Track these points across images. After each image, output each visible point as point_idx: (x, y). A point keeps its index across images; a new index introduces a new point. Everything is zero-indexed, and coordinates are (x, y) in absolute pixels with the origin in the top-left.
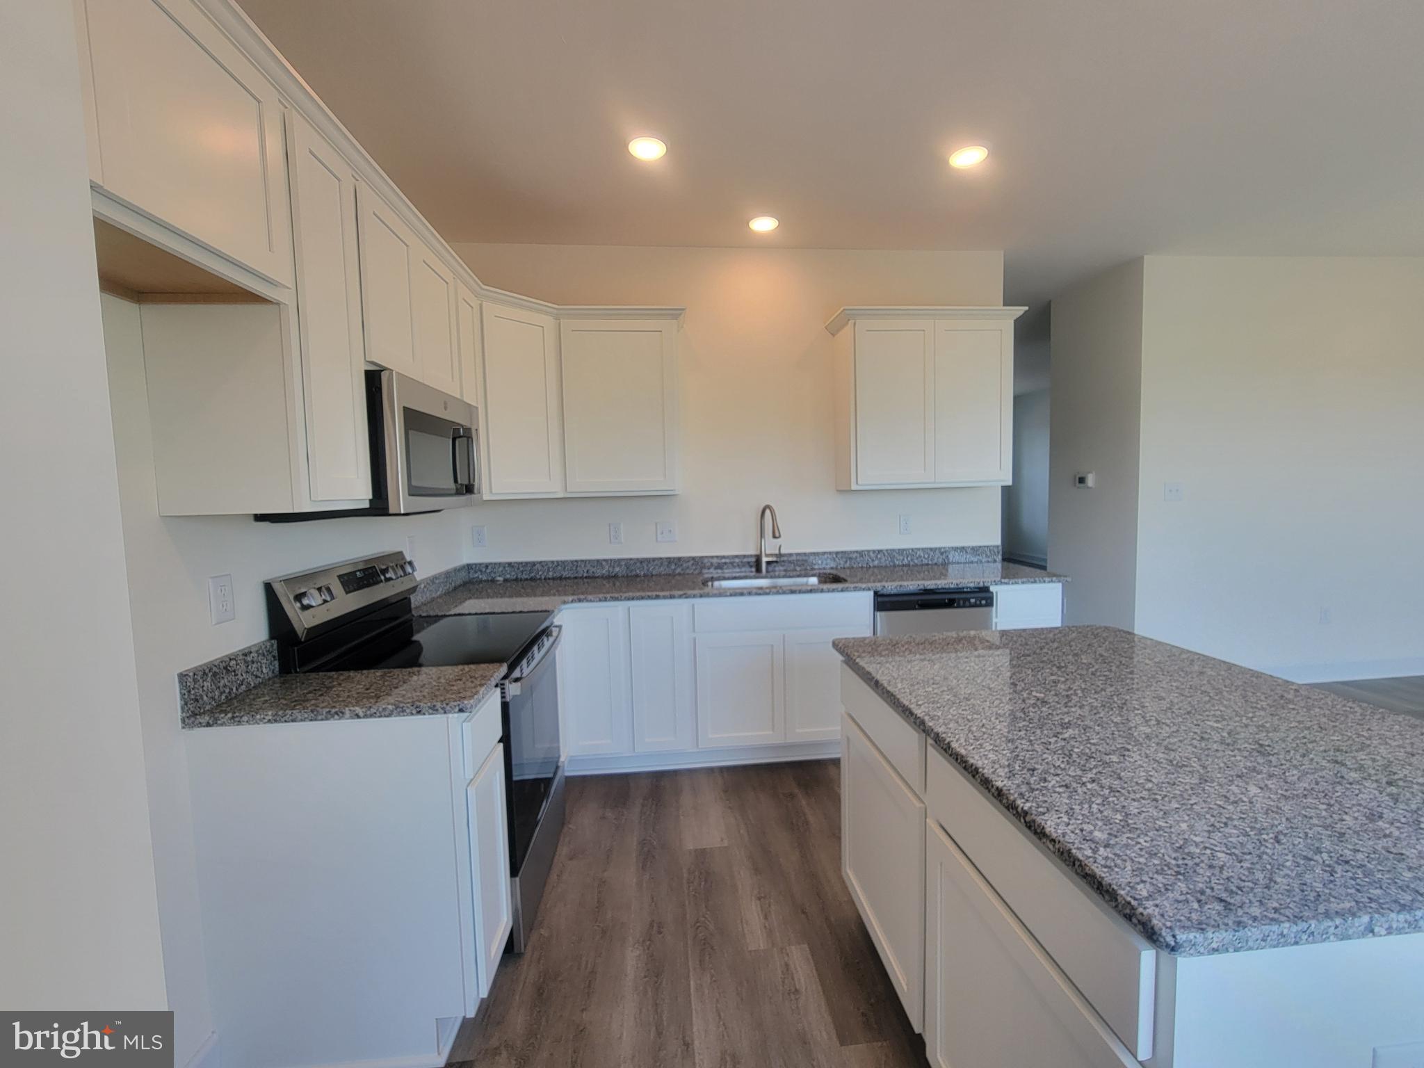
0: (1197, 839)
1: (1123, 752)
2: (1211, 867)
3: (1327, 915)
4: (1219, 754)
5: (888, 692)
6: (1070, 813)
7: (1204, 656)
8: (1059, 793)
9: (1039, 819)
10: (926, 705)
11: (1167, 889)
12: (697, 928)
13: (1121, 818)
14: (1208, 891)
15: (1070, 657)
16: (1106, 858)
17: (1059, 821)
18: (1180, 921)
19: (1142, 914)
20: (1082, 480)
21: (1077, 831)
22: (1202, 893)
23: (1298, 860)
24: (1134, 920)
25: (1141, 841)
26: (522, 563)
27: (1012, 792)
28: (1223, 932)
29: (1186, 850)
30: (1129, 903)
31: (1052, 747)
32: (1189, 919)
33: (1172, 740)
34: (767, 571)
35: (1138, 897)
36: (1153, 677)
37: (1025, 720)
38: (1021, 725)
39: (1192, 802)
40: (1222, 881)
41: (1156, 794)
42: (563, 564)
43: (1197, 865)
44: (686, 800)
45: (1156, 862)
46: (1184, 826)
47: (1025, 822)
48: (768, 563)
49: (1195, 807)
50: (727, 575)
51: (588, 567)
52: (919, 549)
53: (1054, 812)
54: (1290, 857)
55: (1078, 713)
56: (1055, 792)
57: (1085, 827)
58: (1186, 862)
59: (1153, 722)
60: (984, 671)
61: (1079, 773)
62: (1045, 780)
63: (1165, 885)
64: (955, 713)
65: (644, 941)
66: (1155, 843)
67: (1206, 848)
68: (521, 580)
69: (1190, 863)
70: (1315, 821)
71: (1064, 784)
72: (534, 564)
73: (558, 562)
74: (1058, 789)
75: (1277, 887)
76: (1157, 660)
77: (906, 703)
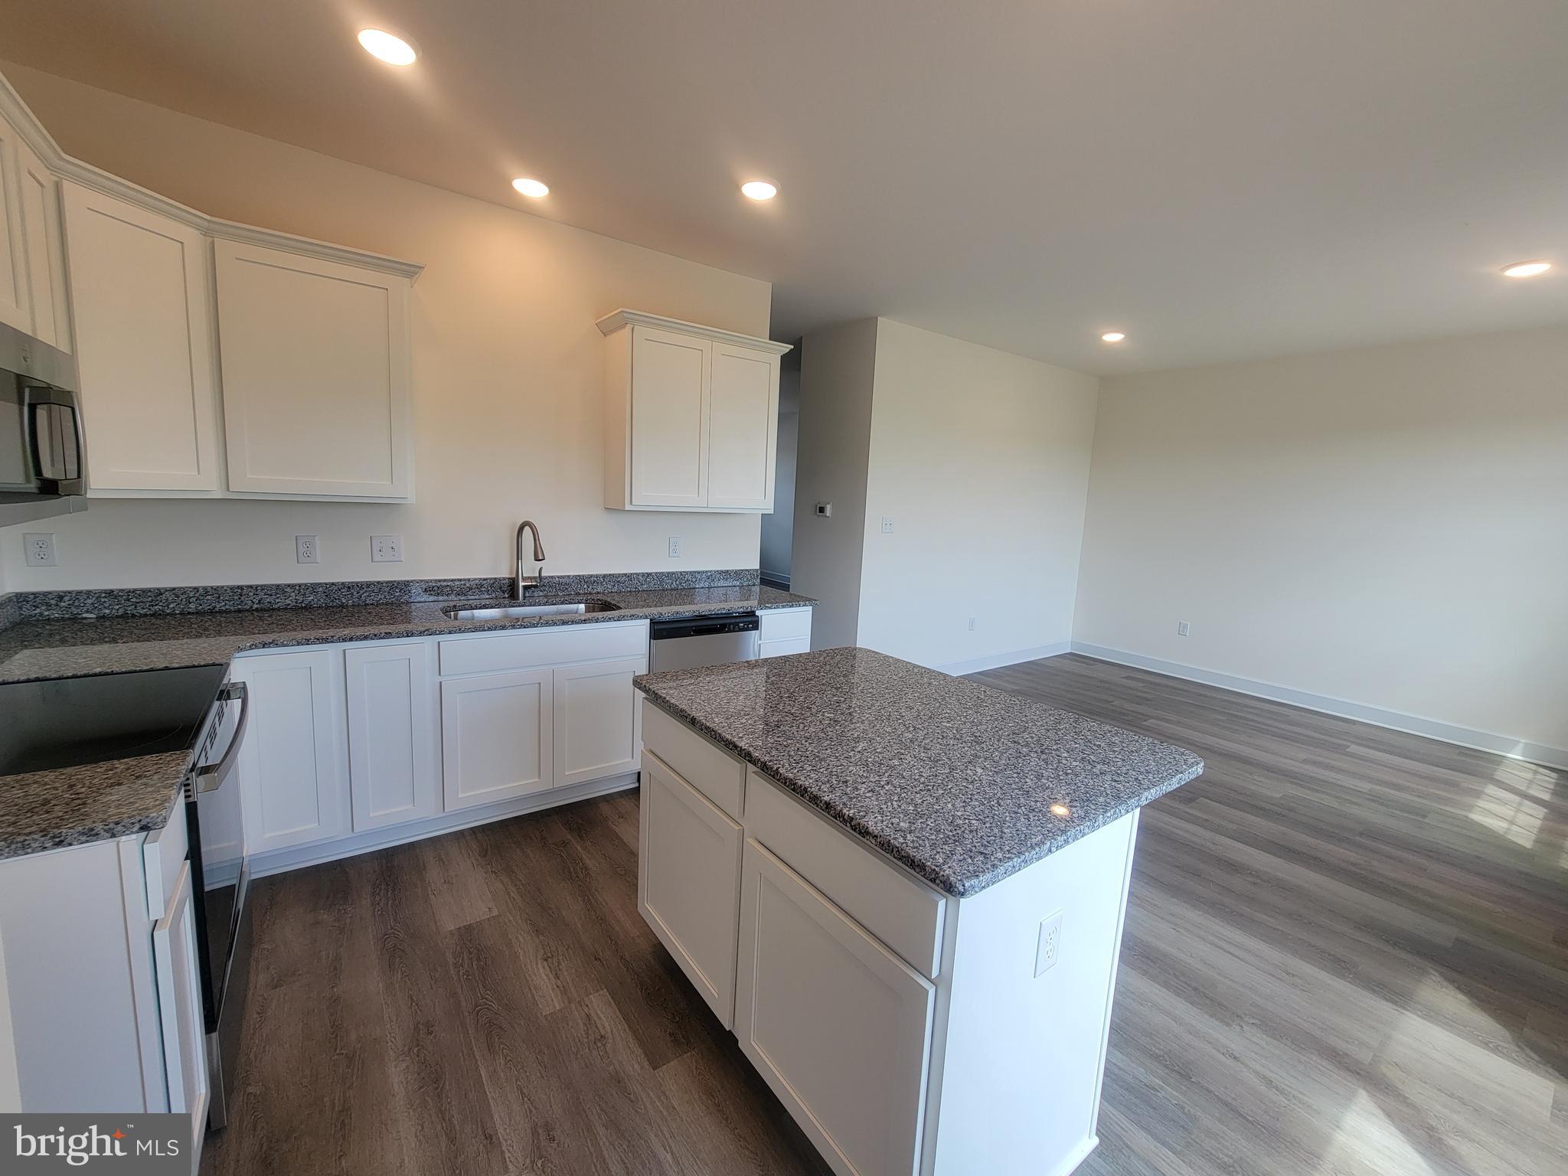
0: (959, 814)
1: (899, 756)
2: (971, 831)
3: (1032, 848)
4: (956, 747)
5: (707, 728)
6: (881, 812)
7: (929, 669)
8: (869, 798)
9: (862, 822)
10: (746, 736)
11: (952, 854)
12: (478, 1012)
13: (913, 809)
14: (973, 848)
15: (842, 678)
16: (913, 842)
17: (875, 820)
18: (964, 874)
19: (943, 876)
20: (822, 510)
21: (890, 825)
22: (971, 851)
23: (1012, 815)
24: (938, 881)
25: (929, 823)
26: (134, 591)
27: (837, 803)
28: (987, 874)
29: (955, 823)
30: (934, 870)
31: (853, 760)
32: (969, 871)
33: (927, 741)
34: (524, 597)
35: (938, 864)
36: (901, 690)
37: (827, 740)
38: (825, 745)
39: (949, 787)
40: (979, 840)
41: (928, 786)
42: (217, 591)
43: (963, 832)
44: (434, 875)
45: (942, 836)
46: (949, 805)
47: (851, 826)
48: (526, 588)
49: (952, 790)
50: (474, 603)
51: (261, 595)
52: (687, 573)
53: (871, 814)
54: (1007, 814)
55: (861, 728)
56: (866, 797)
57: (894, 820)
58: (957, 832)
59: (912, 729)
60: (781, 697)
61: (877, 778)
62: (858, 790)
63: (950, 851)
64: (772, 741)
65: (410, 1049)
66: (937, 822)
67: (965, 819)
68: (133, 616)
69: (959, 832)
70: (1014, 786)
71: (870, 789)
72: (159, 592)
73: (205, 588)
74: (867, 795)
75: (1006, 836)
76: (900, 675)
77: (729, 737)
